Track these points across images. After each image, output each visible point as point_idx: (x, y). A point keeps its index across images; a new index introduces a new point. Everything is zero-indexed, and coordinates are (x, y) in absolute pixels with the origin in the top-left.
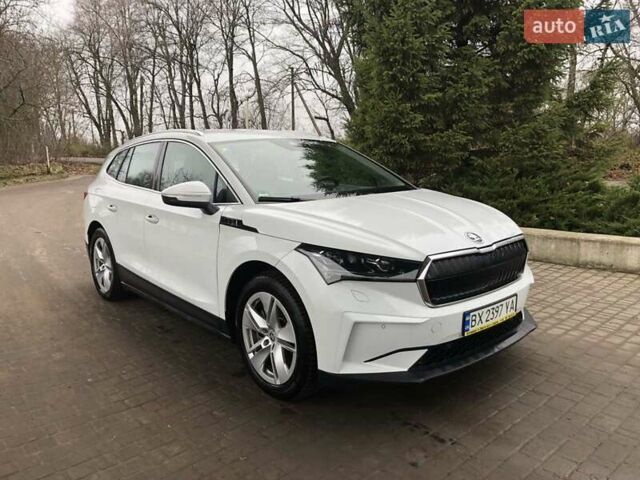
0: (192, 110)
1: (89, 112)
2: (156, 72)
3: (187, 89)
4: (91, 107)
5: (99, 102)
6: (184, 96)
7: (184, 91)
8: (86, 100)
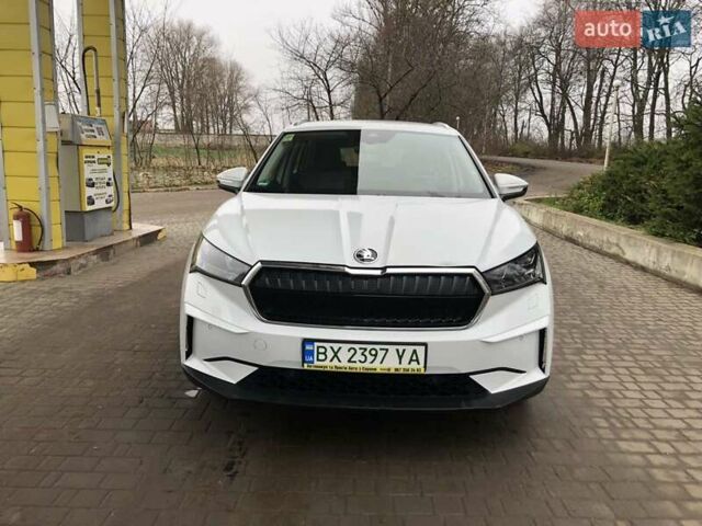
0: (653, 106)
1: (542, 110)
2: (619, 62)
3: (653, 81)
4: (545, 104)
5: (553, 99)
6: (647, 89)
7: (649, 83)
8: (541, 97)
